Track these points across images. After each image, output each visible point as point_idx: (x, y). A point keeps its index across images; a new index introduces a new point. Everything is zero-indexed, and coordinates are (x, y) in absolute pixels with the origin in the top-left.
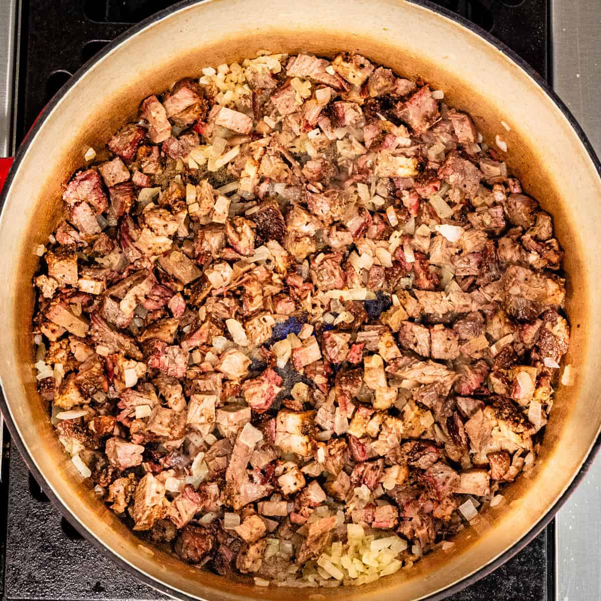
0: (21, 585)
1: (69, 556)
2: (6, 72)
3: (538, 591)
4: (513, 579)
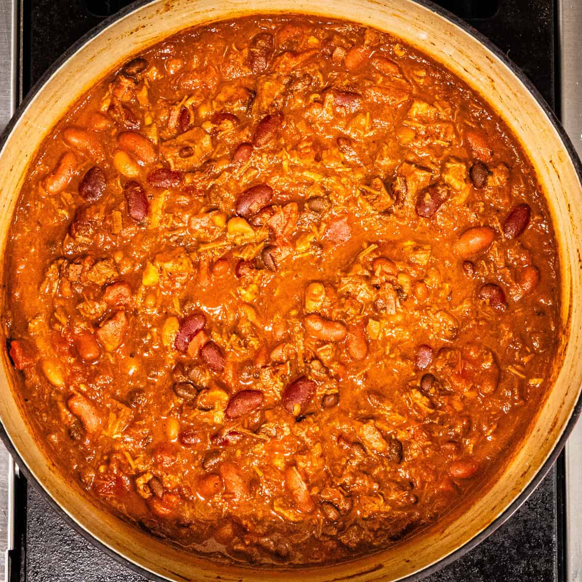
0: (42, 578)
1: (88, 549)
2: (10, 70)
3: (548, 574)
4: (524, 563)
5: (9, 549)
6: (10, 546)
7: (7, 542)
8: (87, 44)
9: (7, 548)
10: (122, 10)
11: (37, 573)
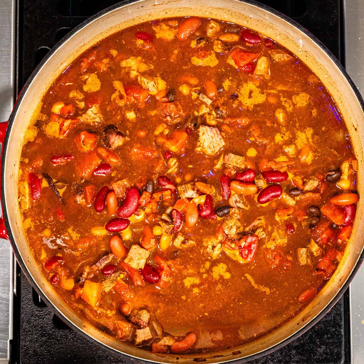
0: (30, 357)
1: (58, 339)
3: (338, 354)
4: (323, 347)
5: (10, 339)
6: (11, 337)
7: (9, 334)
8: (77, 33)
9: (9, 338)
10: (98, 13)
11: (27, 354)
